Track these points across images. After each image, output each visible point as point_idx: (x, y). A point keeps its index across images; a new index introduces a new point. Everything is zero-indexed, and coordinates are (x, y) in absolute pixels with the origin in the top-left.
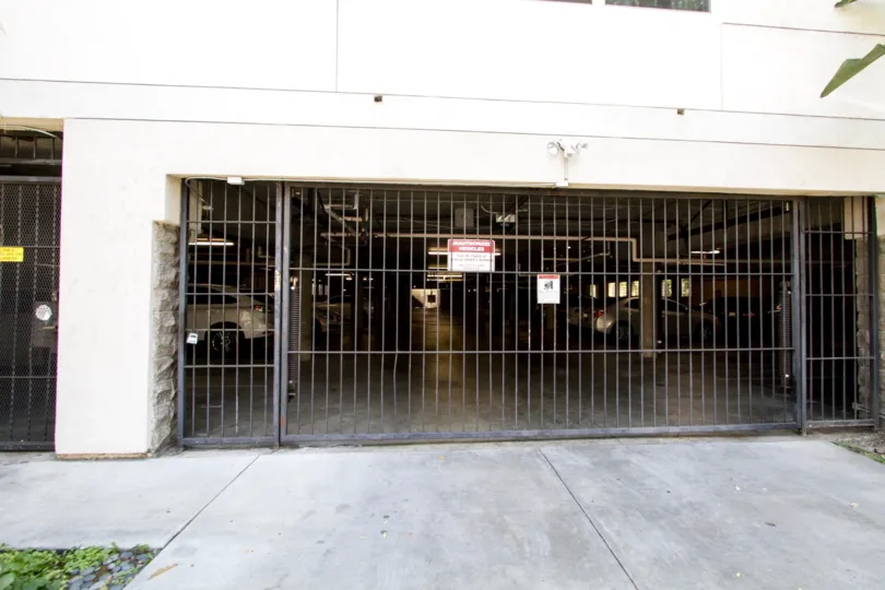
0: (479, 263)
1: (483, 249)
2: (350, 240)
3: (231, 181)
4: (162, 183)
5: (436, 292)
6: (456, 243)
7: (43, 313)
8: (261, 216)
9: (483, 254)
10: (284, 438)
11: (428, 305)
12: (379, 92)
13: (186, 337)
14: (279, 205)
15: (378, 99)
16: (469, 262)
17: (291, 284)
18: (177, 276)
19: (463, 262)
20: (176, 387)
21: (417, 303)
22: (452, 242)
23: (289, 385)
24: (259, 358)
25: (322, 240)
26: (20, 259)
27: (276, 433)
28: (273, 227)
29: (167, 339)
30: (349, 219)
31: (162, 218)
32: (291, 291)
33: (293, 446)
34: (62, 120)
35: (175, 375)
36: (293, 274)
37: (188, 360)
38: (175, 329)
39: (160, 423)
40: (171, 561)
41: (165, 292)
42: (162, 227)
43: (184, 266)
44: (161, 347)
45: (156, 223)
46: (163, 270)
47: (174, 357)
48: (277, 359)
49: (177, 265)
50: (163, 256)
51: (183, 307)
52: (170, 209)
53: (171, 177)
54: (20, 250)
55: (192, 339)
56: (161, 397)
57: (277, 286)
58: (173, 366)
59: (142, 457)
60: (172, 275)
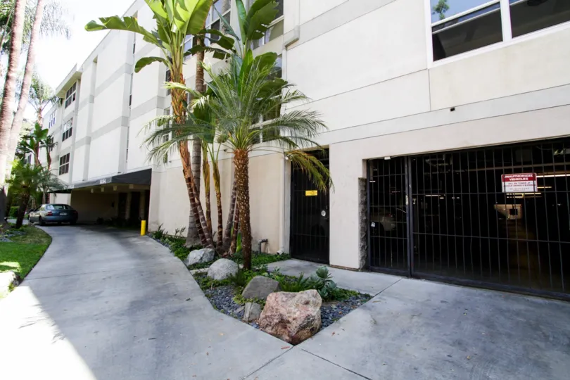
0: (524, 187)
1: (527, 179)
2: (441, 176)
3: (386, 159)
4: (361, 163)
5: (518, 207)
6: (507, 177)
7: (324, 214)
8: (398, 172)
9: (527, 182)
10: (413, 272)
11: (510, 217)
12: (452, 106)
13: (371, 224)
14: (406, 166)
15: (453, 109)
16: (517, 187)
17: (413, 202)
18: (366, 199)
19: (514, 188)
20: (367, 244)
21: (503, 216)
22: (504, 176)
23: (414, 249)
24: (400, 235)
25: (427, 177)
26: (316, 194)
27: (409, 269)
28: (404, 176)
29: (363, 225)
30: (440, 165)
31: (361, 177)
32: (413, 205)
33: (418, 277)
34: (328, 146)
35: (367, 238)
36: (414, 197)
37: (371, 234)
38: (366, 221)
39: (363, 258)
40: (378, 300)
41: (362, 206)
42: (361, 180)
43: (368, 195)
44: (362, 227)
45: (359, 179)
46: (362, 197)
47: (366, 232)
48: (408, 236)
49: (366, 195)
50: (362, 191)
51: (369, 211)
52: (363, 172)
53: (364, 160)
54: (316, 191)
55: (373, 225)
56: (363, 248)
57: (407, 203)
58: (366, 236)
59: (357, 270)
60: (364, 199)
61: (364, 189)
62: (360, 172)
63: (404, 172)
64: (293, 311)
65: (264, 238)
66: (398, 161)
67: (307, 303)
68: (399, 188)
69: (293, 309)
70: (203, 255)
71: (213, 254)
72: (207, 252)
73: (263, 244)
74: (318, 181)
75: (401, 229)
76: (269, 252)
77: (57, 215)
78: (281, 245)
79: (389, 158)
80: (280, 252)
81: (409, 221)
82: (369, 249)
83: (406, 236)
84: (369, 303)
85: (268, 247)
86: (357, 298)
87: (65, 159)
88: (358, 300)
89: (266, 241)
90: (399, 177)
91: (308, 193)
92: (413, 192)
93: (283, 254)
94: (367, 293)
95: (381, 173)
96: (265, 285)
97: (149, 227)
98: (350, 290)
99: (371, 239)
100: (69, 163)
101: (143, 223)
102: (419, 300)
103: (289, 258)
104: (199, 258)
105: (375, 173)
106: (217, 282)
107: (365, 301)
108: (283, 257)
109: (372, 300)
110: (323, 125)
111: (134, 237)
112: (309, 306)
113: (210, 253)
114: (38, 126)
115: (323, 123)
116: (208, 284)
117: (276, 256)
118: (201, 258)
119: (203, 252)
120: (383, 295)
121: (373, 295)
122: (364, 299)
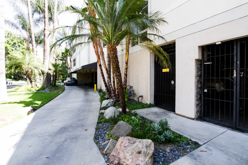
3: (217, 43)
4: (197, 49)
7: (173, 82)
10: (238, 127)
13: (204, 90)
14: (235, 47)
18: (201, 73)
20: (201, 103)
23: (240, 110)
24: (228, 99)
26: (168, 71)
27: (234, 124)
29: (199, 90)
31: (197, 58)
32: (240, 77)
34: (175, 40)
35: (201, 99)
37: (204, 97)
38: (201, 88)
39: (197, 112)
40: (205, 150)
41: (198, 78)
42: (197, 61)
43: (203, 70)
44: (197, 92)
45: (196, 60)
46: (197, 72)
47: (201, 95)
48: (235, 99)
49: (201, 70)
50: (198, 68)
51: (203, 81)
52: (199, 55)
53: (199, 47)
54: (168, 69)
55: (206, 91)
56: (197, 105)
57: (235, 75)
58: (200, 97)
59: (193, 119)
60: (199, 73)
61: (199, 67)
62: (196, 55)
63: (233, 52)
64: (127, 158)
65: (141, 95)
66: (228, 45)
67: (139, 153)
68: (228, 66)
69: (128, 156)
70: (109, 103)
71: (114, 102)
72: (111, 101)
73: (140, 98)
74: (162, 62)
75: (228, 95)
76: (143, 102)
77: (71, 82)
78: (149, 99)
79: (220, 43)
80: (148, 103)
81: (236, 89)
82: (202, 106)
83: (232, 100)
84: (197, 152)
85: (143, 100)
86: (188, 144)
87: (74, 60)
88: (189, 146)
89: (142, 96)
90: (228, 57)
91: (164, 70)
92: (241, 67)
93: (150, 104)
94: (197, 141)
95: (213, 54)
96: (124, 128)
97: (98, 87)
98: (185, 136)
99: (204, 100)
100: (76, 62)
101: (95, 85)
102: (244, 157)
103: (153, 107)
104: (106, 104)
105: (208, 55)
106: (106, 120)
107: (194, 149)
108: (150, 106)
109: (200, 149)
110: (164, 21)
111: (92, 91)
112: (140, 155)
113: (112, 101)
114: (66, 49)
115: (164, 19)
116: (101, 120)
117: (146, 105)
118: (107, 104)
119: (109, 101)
120: (210, 145)
121: (202, 144)
122: (194, 146)
